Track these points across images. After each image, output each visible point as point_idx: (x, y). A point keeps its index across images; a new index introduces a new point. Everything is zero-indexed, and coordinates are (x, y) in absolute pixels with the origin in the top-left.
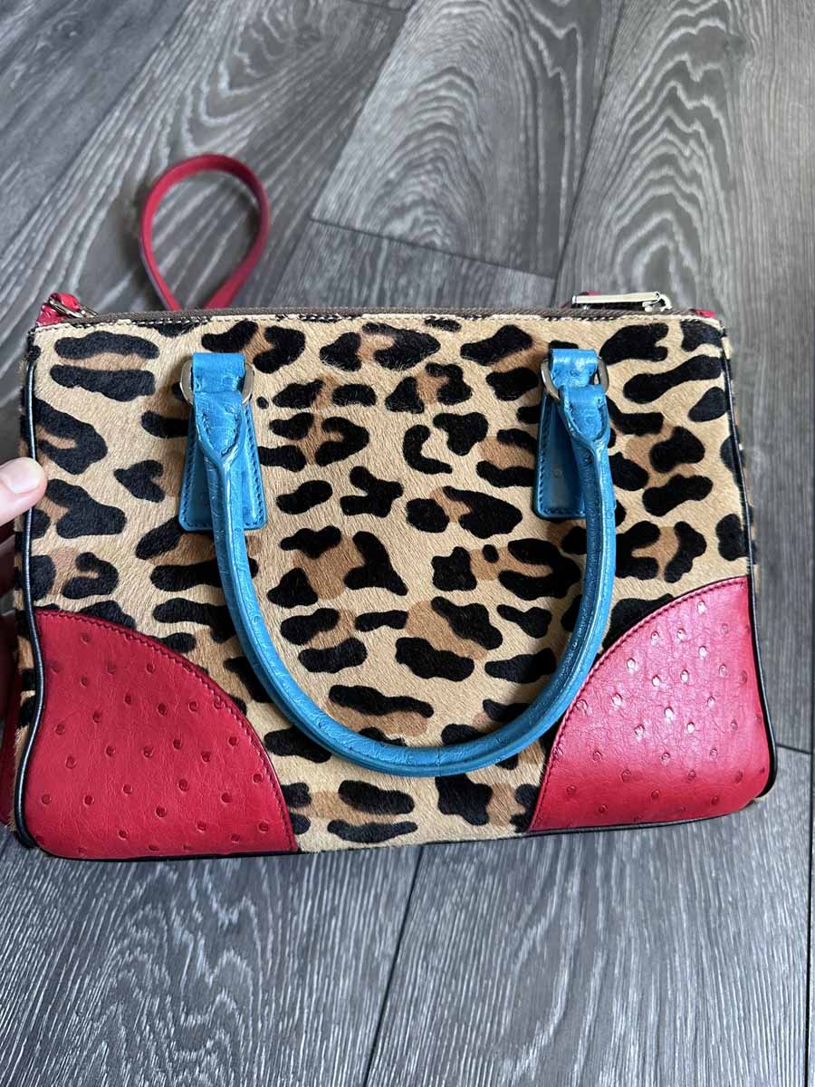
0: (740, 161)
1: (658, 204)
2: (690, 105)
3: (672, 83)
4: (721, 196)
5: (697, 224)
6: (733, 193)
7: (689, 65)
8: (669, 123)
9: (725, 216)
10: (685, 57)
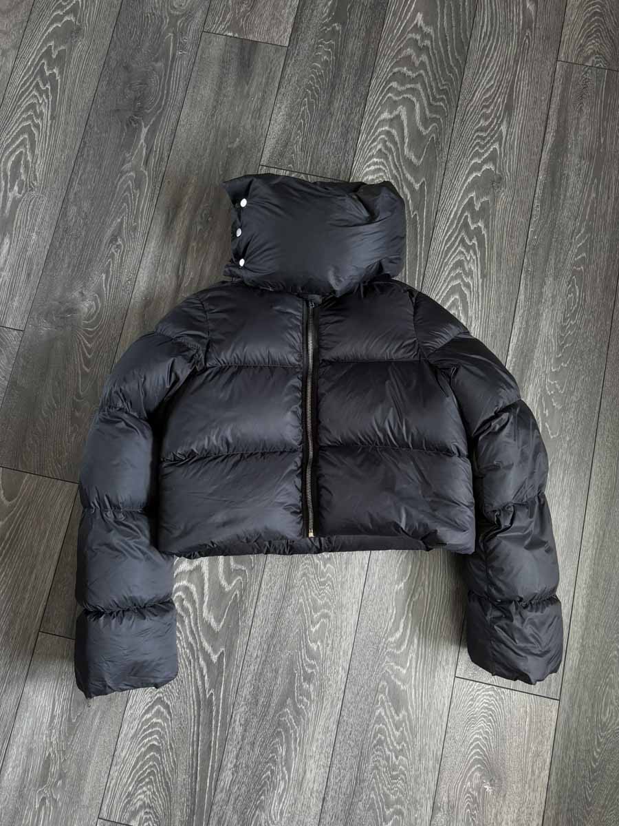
0: (490, 260)
1: (453, 290)
2: (472, 228)
3: (466, 214)
4: (480, 281)
5: (468, 300)
6: (485, 280)
7: (474, 199)
8: (463, 240)
9: (480, 294)
10: (473, 194)
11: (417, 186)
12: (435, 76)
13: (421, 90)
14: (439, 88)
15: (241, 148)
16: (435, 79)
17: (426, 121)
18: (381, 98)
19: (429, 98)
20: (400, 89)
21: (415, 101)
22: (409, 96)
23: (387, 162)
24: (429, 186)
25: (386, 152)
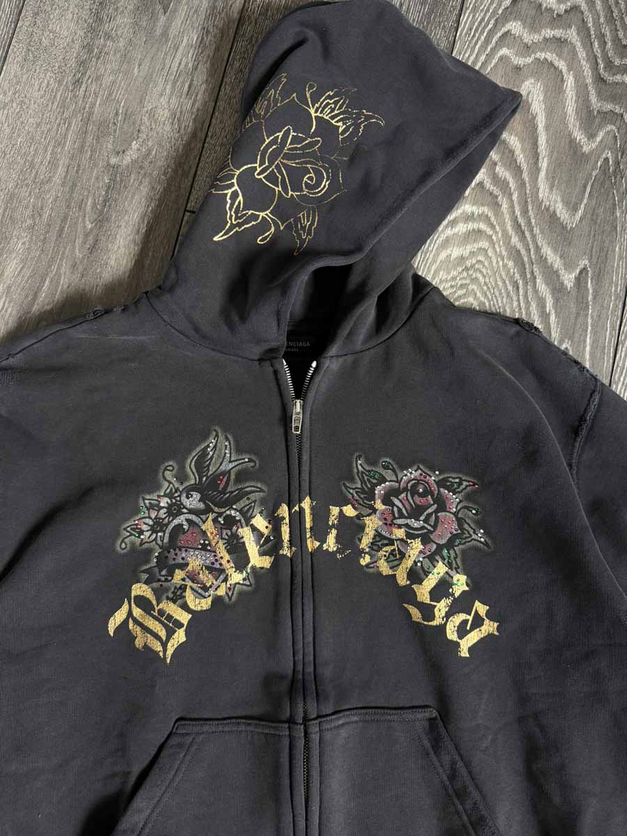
11: (569, 279)
12: (612, 12)
13: (579, 44)
14: (620, 40)
15: (141, 168)
16: (611, 19)
17: (590, 120)
18: (483, 58)
19: (597, 64)
20: (528, 38)
21: (563, 70)
22: (550, 56)
23: (496, 215)
24: (598, 278)
25: (496, 191)
